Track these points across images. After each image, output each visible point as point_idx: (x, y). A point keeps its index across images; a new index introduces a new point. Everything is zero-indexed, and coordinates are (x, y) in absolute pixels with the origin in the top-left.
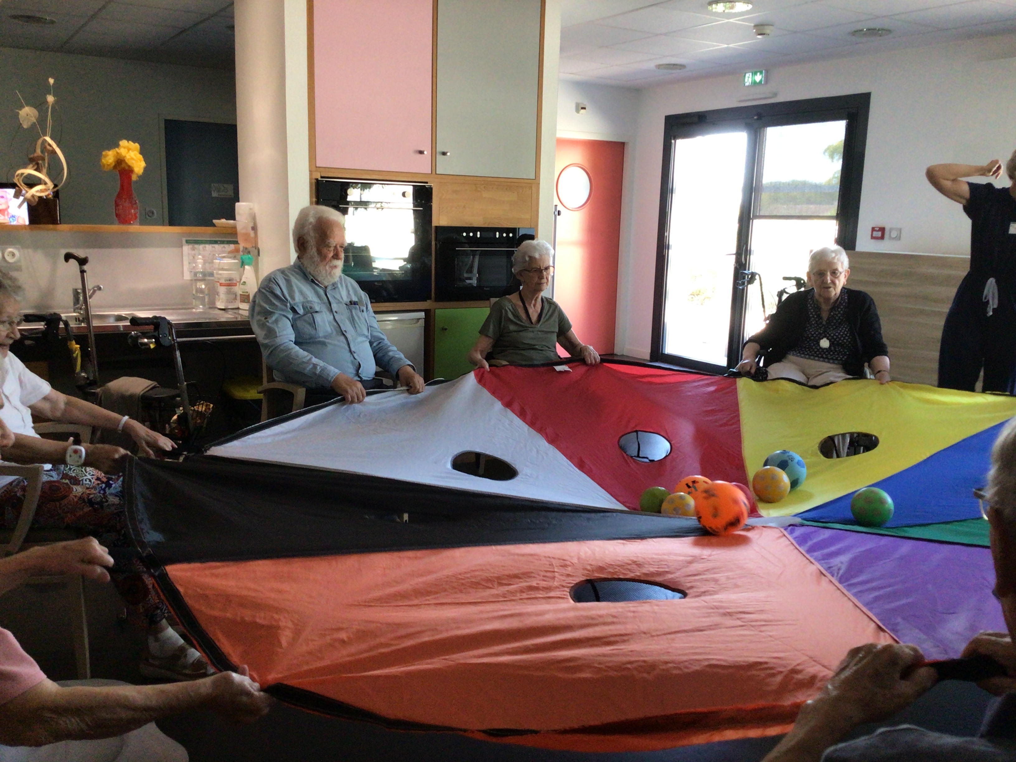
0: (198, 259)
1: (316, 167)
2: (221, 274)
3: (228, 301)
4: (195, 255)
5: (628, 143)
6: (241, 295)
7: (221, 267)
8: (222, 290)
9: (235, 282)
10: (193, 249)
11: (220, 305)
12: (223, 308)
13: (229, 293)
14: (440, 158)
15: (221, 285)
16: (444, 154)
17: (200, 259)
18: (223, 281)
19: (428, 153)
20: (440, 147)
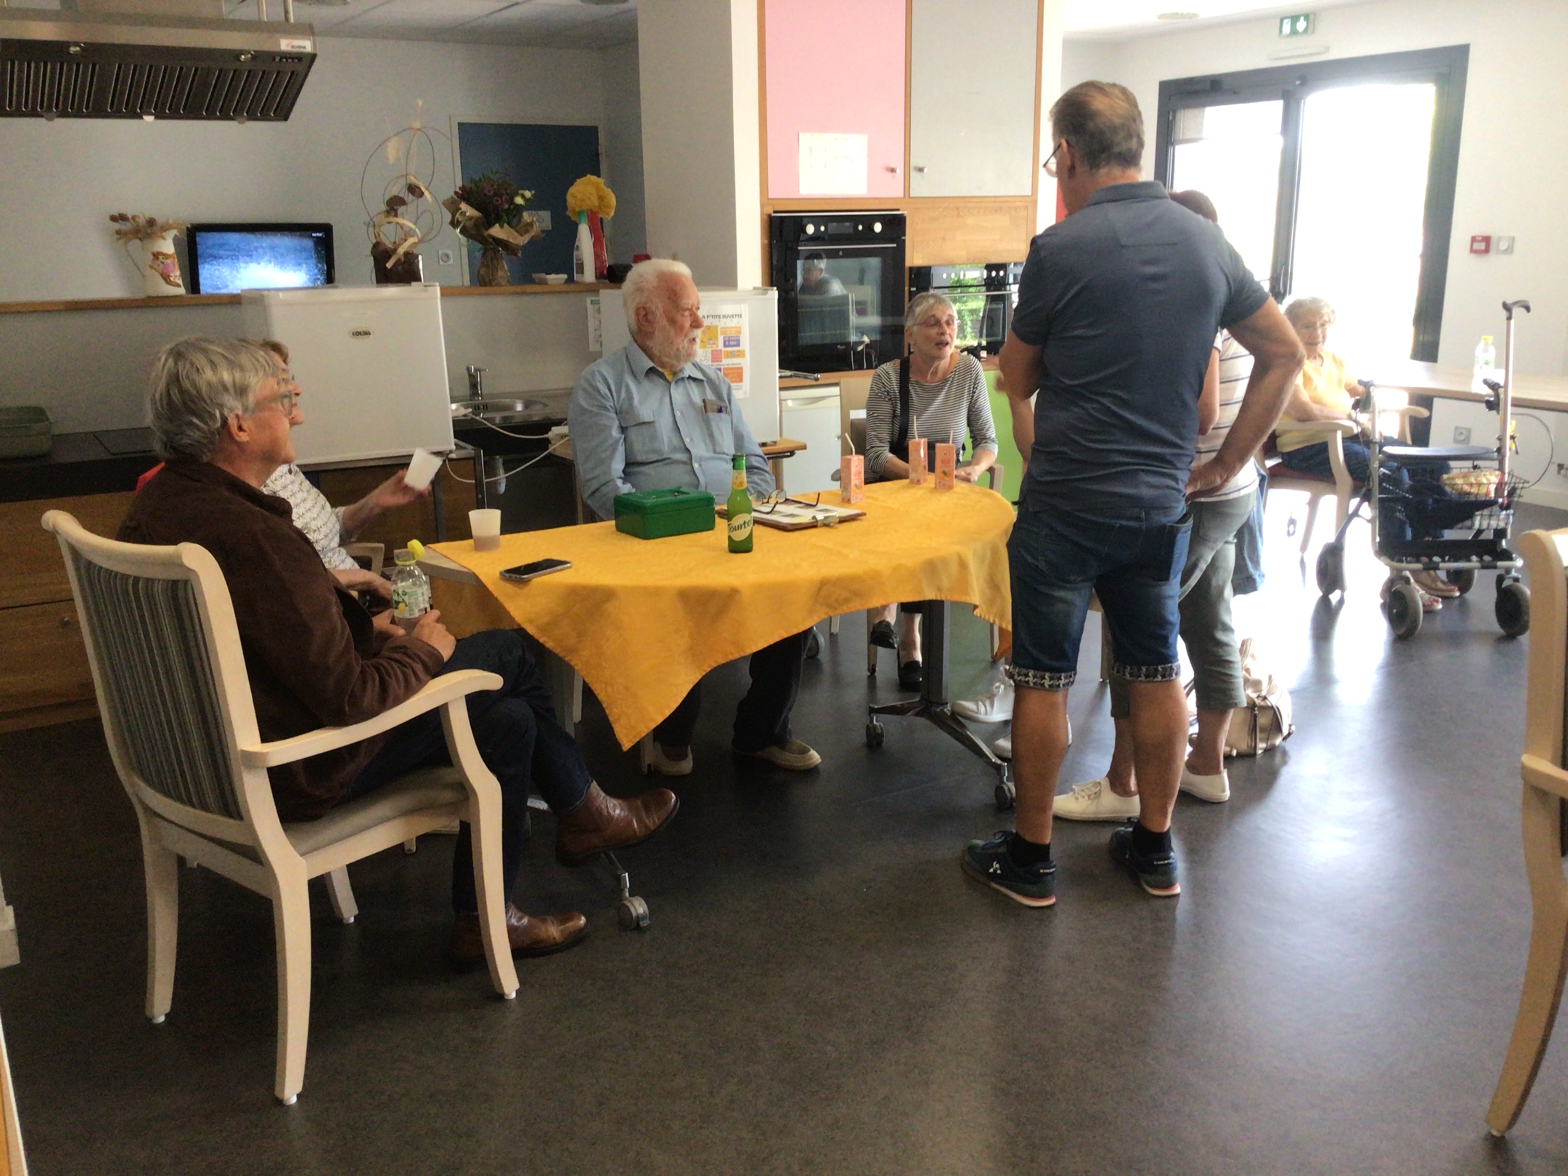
1: (768, 199)
14: (914, 175)
16: (921, 170)
19: (900, 171)
20: (915, 162)
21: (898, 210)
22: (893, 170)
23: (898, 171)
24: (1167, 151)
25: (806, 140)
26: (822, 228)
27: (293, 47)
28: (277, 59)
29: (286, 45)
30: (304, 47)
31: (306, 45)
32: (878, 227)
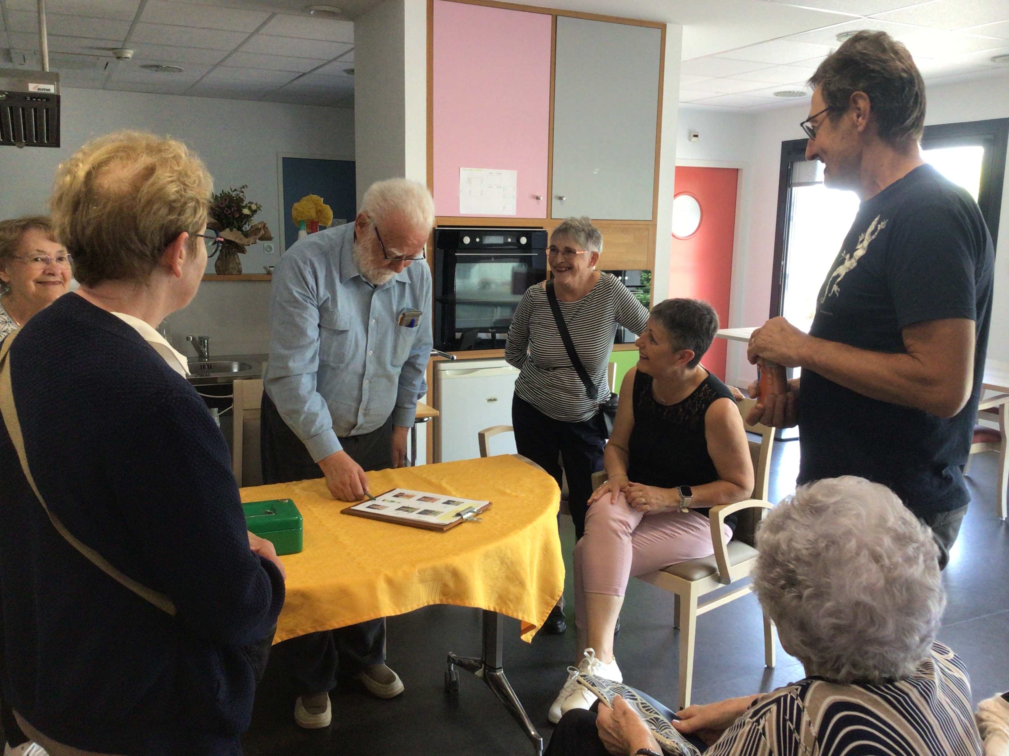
5: (742, 169)
14: (555, 202)
16: (561, 198)
19: (543, 198)
20: (556, 192)
21: (542, 228)
22: (538, 198)
23: (541, 198)
24: (787, 190)
25: (465, 173)
26: (478, 240)
27: (39, 89)
28: (29, 99)
29: (33, 88)
30: (49, 90)
31: (51, 89)
32: (524, 240)
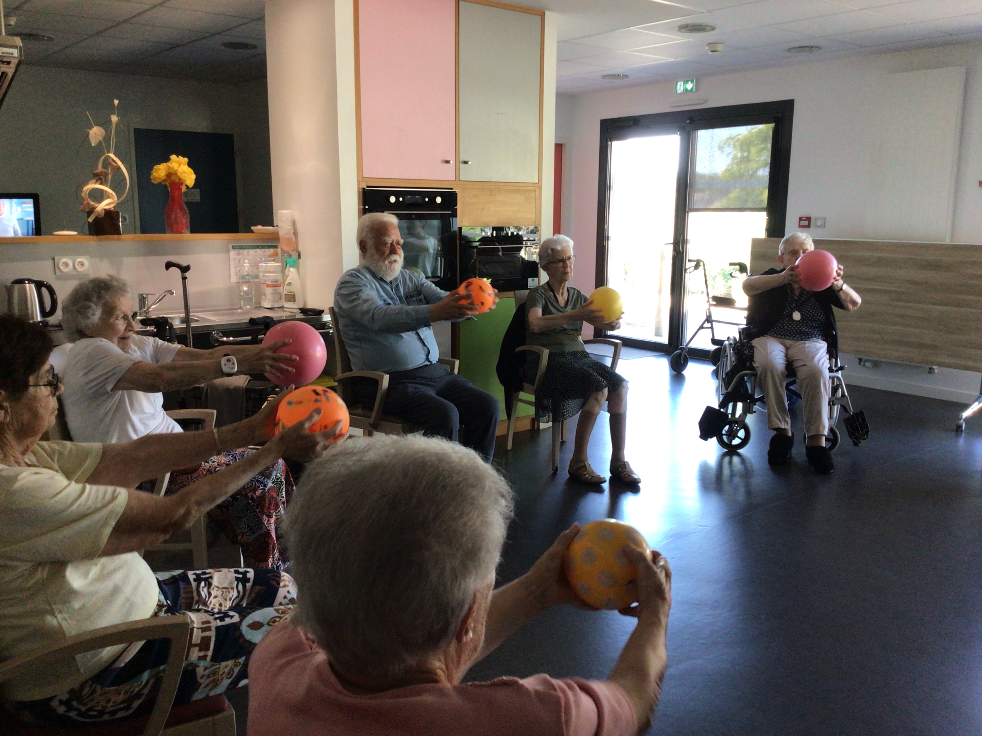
0: (244, 263)
1: (363, 178)
2: (267, 276)
3: (274, 301)
4: (240, 259)
5: (565, 144)
6: (285, 294)
7: (267, 270)
8: (269, 291)
9: (279, 283)
10: (239, 254)
11: (266, 304)
12: (270, 307)
13: (275, 293)
14: (462, 166)
15: (268, 286)
16: (466, 162)
17: (246, 263)
18: (269, 283)
20: (462, 157)
21: (452, 189)
22: (448, 162)
23: (451, 162)
26: (401, 199)
31: (14, 52)
32: (439, 200)
